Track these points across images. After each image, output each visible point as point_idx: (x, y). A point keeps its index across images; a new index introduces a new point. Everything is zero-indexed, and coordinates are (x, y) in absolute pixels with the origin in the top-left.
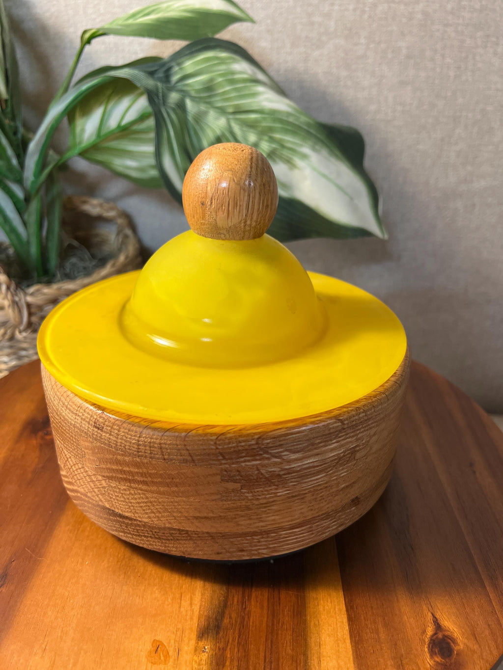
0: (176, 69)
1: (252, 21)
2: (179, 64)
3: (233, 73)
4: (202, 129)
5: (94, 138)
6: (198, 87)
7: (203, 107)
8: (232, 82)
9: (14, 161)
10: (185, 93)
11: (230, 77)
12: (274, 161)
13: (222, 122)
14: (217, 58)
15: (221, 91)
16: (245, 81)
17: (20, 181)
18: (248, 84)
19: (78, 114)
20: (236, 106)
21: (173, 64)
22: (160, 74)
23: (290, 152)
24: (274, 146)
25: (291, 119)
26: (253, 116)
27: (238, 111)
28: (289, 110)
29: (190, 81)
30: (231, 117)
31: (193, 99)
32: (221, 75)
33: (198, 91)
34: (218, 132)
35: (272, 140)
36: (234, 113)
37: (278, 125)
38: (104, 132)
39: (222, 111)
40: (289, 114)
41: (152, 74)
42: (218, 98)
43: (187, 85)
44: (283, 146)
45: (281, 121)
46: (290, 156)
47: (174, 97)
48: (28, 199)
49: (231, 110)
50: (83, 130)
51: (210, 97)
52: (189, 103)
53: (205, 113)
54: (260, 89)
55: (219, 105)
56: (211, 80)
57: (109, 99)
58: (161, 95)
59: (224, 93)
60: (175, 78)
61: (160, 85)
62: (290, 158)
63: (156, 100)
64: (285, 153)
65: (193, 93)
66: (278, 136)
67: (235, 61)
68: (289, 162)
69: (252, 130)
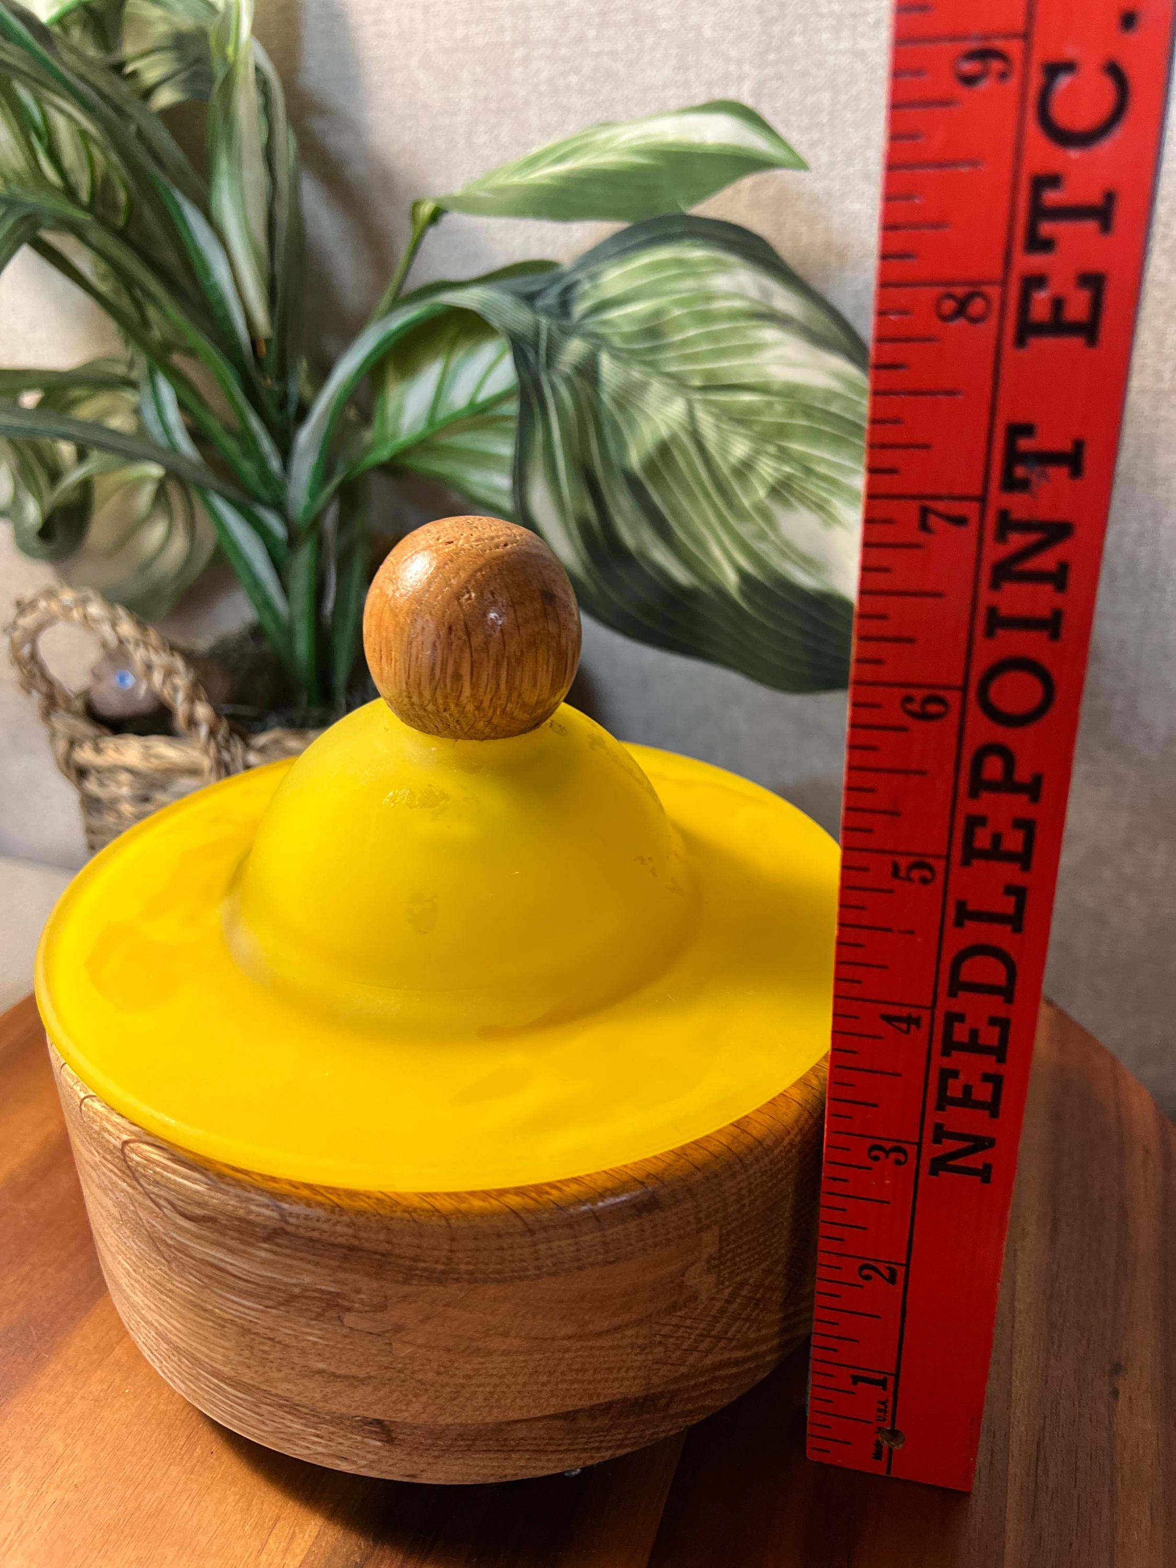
0: (587, 286)
1: (801, 165)
2: (593, 277)
3: (709, 297)
4: (631, 422)
5: (421, 427)
6: (627, 328)
7: (636, 374)
8: (705, 317)
9: (275, 464)
10: (598, 341)
11: (701, 307)
12: (786, 503)
13: (677, 409)
14: (680, 262)
15: (678, 337)
16: (734, 315)
17: (280, 507)
18: (742, 324)
19: (391, 375)
20: (709, 374)
21: (579, 276)
22: (550, 299)
23: (824, 485)
24: (787, 469)
25: (835, 408)
26: (746, 398)
27: (713, 385)
28: (834, 385)
29: (613, 314)
30: (697, 396)
31: (616, 354)
32: (680, 303)
33: (627, 337)
34: (664, 432)
35: (784, 455)
36: (704, 389)
37: (801, 422)
38: (442, 414)
39: (679, 383)
40: (831, 396)
41: (529, 298)
42: (670, 354)
43: (605, 323)
44: (809, 471)
45: (808, 411)
46: (825, 495)
47: (575, 349)
48: (293, 541)
49: (697, 382)
50: (400, 409)
51: (653, 350)
52: (606, 363)
53: (643, 387)
54: (769, 334)
55: (673, 368)
56: (657, 314)
57: (453, 345)
58: (543, 344)
59: (685, 343)
60: (579, 309)
61: (544, 321)
62: (826, 501)
63: (531, 356)
64: (814, 488)
65: (617, 342)
66: (797, 447)
67: (722, 269)
68: (820, 507)
69: (742, 430)
